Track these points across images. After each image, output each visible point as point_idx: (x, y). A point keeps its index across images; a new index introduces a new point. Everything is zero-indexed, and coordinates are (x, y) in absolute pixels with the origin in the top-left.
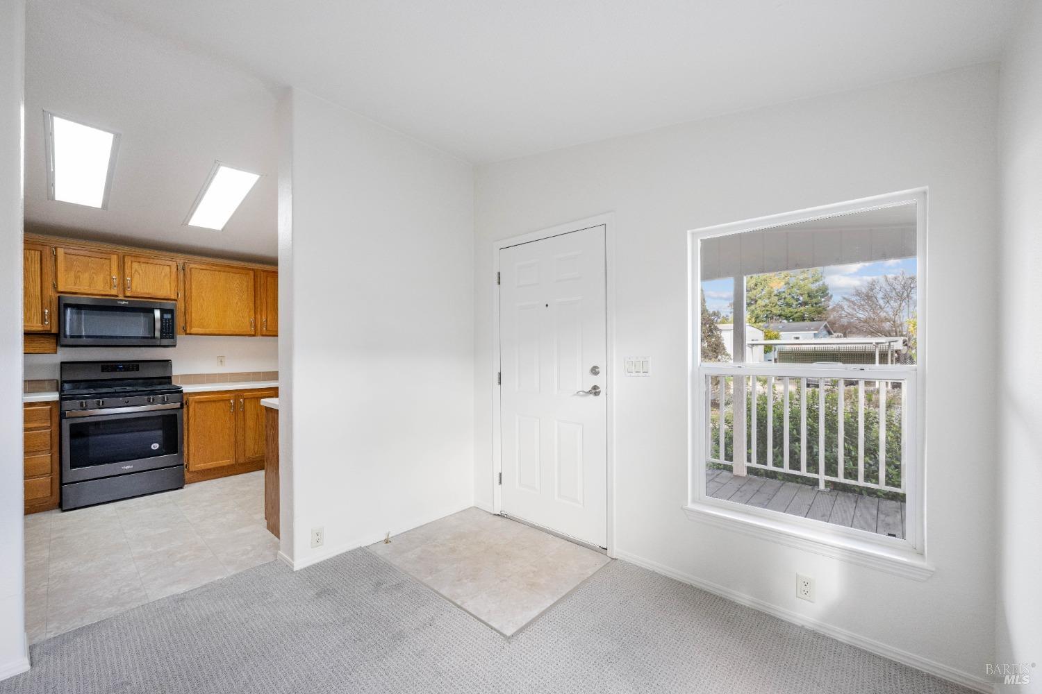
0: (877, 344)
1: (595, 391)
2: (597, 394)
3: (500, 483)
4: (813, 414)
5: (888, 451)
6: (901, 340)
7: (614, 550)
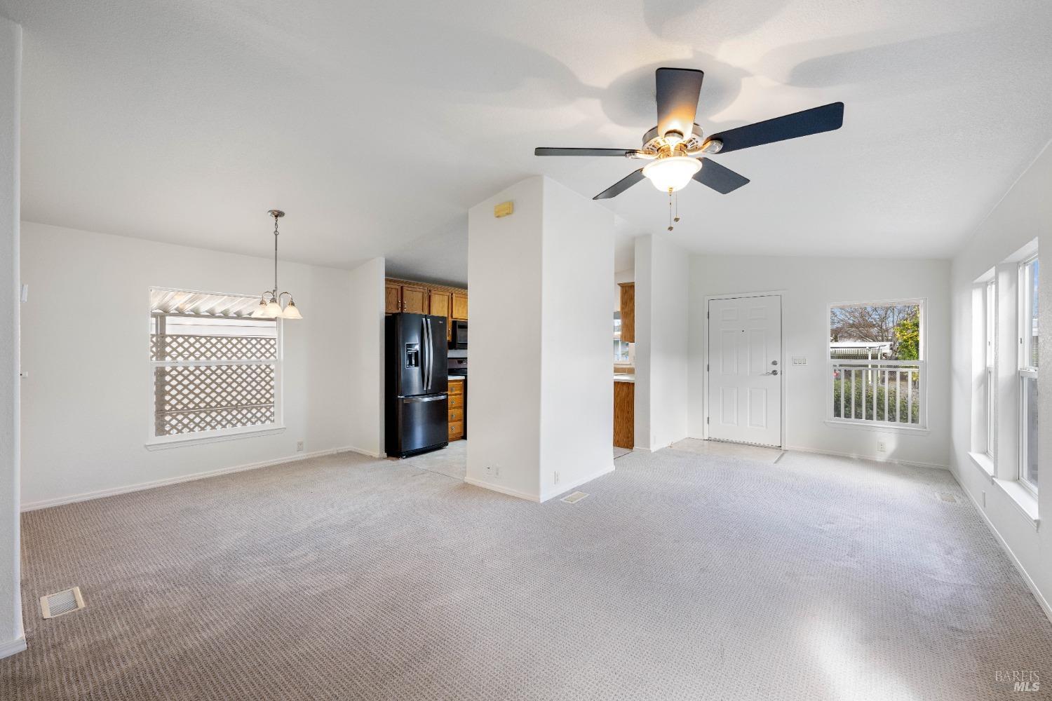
0: (870, 348)
1: (775, 373)
2: (776, 374)
3: (708, 423)
6: (888, 344)
7: (786, 446)
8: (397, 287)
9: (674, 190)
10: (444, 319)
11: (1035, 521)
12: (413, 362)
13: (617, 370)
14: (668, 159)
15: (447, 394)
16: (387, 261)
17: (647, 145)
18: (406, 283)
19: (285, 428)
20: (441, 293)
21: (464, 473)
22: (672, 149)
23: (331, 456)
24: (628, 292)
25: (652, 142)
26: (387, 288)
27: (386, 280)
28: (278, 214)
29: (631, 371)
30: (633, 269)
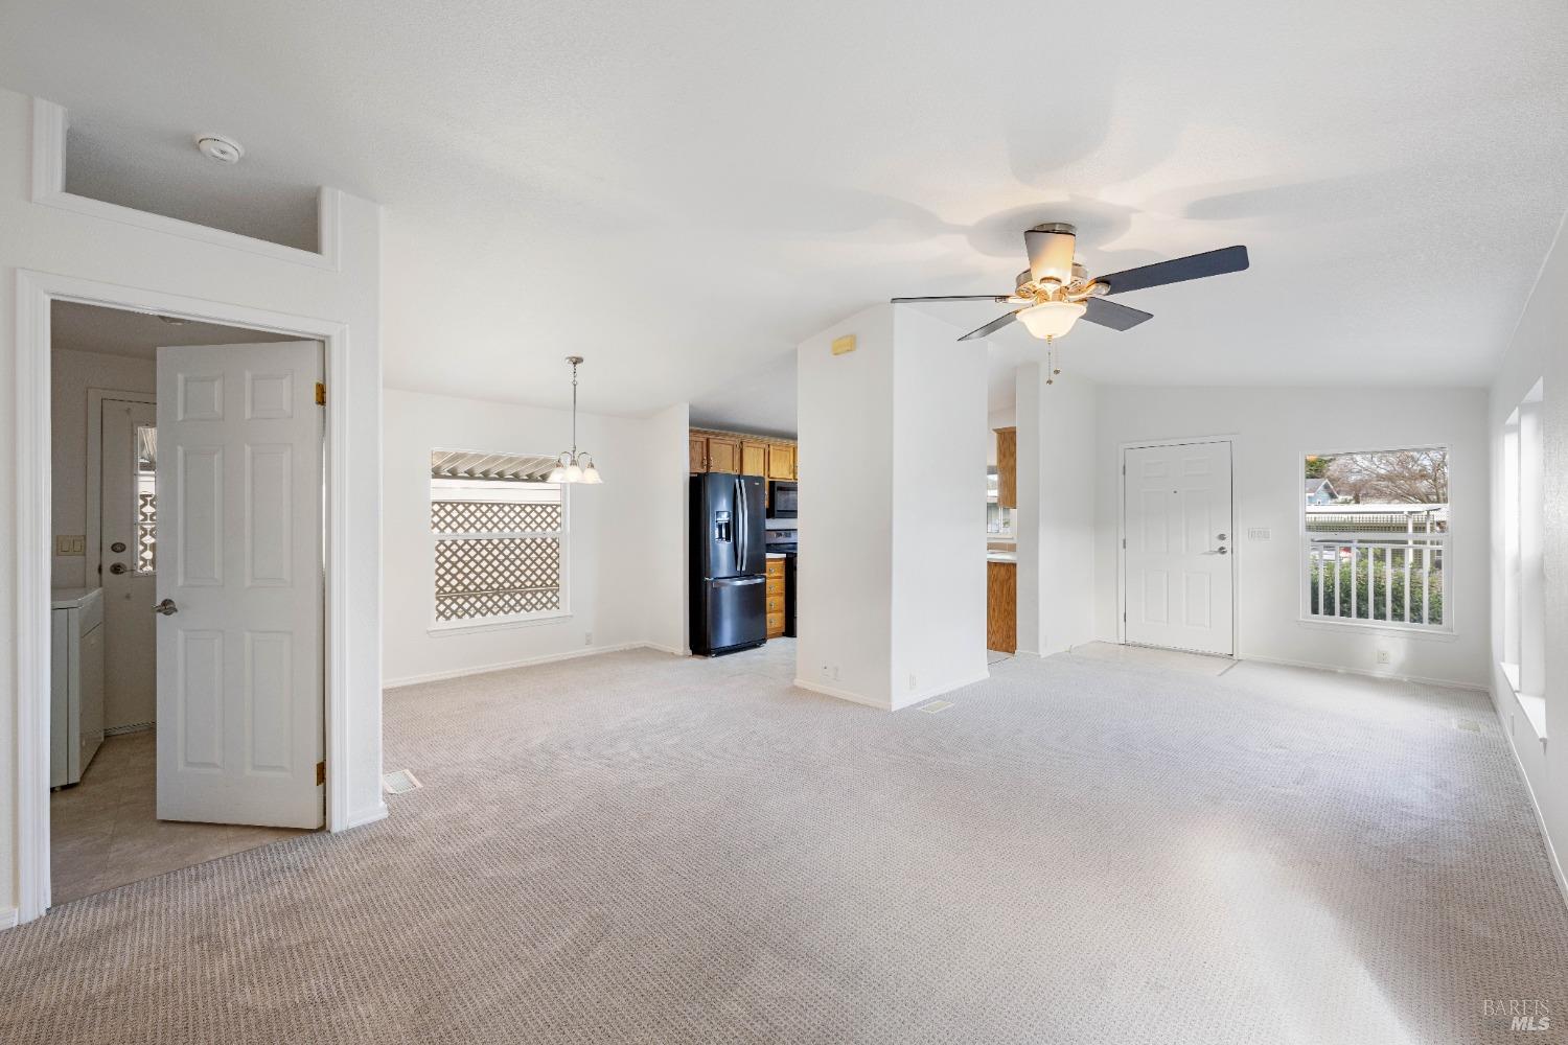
0: (1411, 513)
1: (1222, 550)
2: (1224, 552)
3: (1125, 620)
4: (1363, 585)
5: (1430, 609)
7: (1240, 654)
8: (702, 439)
9: (1054, 337)
10: (760, 479)
11: (1541, 740)
12: (724, 536)
13: (991, 547)
14: (1046, 303)
15: (765, 577)
16: (691, 407)
17: (1022, 287)
18: (713, 433)
19: (571, 616)
20: (757, 445)
21: (793, 675)
22: (1050, 294)
23: (624, 652)
24: (1007, 440)
25: (1027, 285)
26: (690, 441)
27: (691, 431)
28: (577, 361)
29: (1012, 548)
30: (1014, 407)
